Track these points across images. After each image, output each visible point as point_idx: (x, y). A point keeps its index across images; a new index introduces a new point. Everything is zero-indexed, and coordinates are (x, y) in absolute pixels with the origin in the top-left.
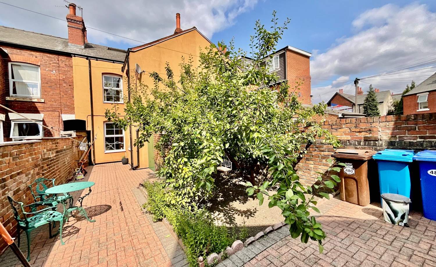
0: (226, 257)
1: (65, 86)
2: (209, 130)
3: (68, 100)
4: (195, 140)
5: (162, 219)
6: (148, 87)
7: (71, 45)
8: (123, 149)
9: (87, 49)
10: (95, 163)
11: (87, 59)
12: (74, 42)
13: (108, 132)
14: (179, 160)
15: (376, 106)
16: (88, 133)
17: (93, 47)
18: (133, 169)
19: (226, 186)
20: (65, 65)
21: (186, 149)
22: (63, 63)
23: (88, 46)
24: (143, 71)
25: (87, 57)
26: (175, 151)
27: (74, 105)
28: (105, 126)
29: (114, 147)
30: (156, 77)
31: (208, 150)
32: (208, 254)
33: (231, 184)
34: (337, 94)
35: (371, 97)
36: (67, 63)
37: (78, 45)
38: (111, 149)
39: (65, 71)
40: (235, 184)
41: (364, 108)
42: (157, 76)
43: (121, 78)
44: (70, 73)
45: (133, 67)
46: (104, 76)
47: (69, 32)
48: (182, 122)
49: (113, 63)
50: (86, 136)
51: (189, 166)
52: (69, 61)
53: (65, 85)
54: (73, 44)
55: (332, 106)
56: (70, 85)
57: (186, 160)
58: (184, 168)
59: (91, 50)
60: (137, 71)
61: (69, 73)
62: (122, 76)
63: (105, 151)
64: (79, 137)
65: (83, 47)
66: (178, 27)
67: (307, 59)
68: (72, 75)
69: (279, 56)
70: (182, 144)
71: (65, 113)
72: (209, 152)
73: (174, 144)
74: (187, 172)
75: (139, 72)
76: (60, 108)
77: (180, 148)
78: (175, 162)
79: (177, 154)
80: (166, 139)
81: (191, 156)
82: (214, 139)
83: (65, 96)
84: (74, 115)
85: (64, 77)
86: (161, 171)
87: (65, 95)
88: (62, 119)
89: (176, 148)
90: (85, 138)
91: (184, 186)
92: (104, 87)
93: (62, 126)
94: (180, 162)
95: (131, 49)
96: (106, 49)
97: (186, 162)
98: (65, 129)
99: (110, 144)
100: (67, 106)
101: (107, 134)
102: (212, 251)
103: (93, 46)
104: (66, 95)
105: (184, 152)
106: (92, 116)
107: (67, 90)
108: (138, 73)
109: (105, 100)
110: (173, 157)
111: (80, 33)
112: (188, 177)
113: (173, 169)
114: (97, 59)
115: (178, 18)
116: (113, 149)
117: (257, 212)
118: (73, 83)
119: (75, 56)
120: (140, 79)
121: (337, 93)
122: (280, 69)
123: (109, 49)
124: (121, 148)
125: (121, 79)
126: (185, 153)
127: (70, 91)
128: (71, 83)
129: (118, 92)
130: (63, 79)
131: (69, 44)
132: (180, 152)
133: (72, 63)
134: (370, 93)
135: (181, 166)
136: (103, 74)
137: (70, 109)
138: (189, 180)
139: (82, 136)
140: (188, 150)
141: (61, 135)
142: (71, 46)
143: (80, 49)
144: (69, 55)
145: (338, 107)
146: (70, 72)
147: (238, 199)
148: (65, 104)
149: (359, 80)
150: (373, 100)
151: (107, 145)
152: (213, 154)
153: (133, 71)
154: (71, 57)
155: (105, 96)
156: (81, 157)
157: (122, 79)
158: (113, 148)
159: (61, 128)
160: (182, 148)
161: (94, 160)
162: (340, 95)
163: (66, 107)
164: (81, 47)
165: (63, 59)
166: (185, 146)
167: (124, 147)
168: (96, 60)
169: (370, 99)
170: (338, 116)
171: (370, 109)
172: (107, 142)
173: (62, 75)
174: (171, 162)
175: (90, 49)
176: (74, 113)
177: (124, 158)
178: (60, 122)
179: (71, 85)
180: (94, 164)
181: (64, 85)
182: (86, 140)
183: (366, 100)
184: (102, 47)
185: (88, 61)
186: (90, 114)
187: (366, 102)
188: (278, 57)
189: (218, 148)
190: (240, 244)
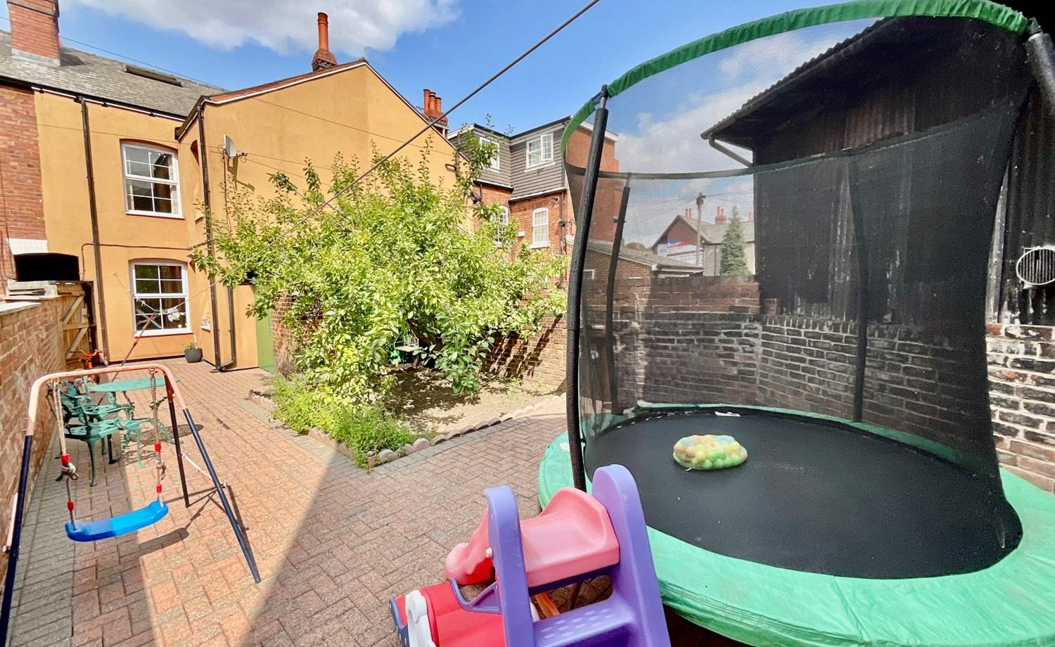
0: (403, 455)
1: (14, 168)
2: (384, 292)
3: (26, 202)
4: (362, 306)
5: (308, 431)
6: (253, 189)
7: (22, 55)
8: (184, 326)
9: (70, 69)
10: (108, 360)
11: (77, 100)
12: (33, 48)
13: (142, 287)
14: (337, 338)
15: (740, 249)
16: (87, 287)
17: (82, 63)
18: (221, 370)
19: (422, 391)
20: (15, 111)
21: (348, 320)
22: (8, 105)
23: (69, 60)
24: (243, 154)
25: (78, 97)
26: (330, 324)
27: (42, 215)
28: (134, 271)
29: (160, 323)
30: (282, 181)
31: (380, 318)
32: (380, 449)
33: (431, 387)
34: (678, 220)
35: (734, 231)
36: (19, 108)
37: (43, 57)
38: (151, 327)
39: (13, 126)
40: (438, 388)
41: (723, 251)
42: (286, 181)
43: (173, 154)
44: (28, 133)
45: (214, 140)
46: (124, 146)
47: (14, 19)
48: (341, 278)
49: (151, 115)
50: (81, 295)
51: (354, 347)
52: (25, 102)
53: (16, 164)
54: (27, 53)
55: (669, 244)
56: (29, 166)
57: (349, 337)
58: (346, 349)
59: (80, 71)
60: (226, 152)
61: (25, 133)
62: (176, 151)
63: (134, 333)
64: (64, 296)
65: (57, 62)
66: (324, 47)
67: (610, 146)
68: (33, 138)
69: (552, 135)
70: (342, 312)
71: (20, 235)
72: (381, 321)
73: (329, 313)
74: (351, 355)
75: (233, 154)
76: (3, 224)
77: (339, 318)
78: (330, 340)
79: (334, 329)
80: (307, 305)
81: (357, 332)
82: (389, 305)
83: (16, 191)
84: (46, 241)
85: (13, 143)
86: (307, 356)
87: (15, 188)
88: (10, 252)
89: (331, 318)
90: (81, 299)
91: (345, 379)
92: (127, 175)
93: (10, 269)
94: (338, 341)
95: (208, 97)
96: (120, 70)
97: (347, 341)
98: (22, 277)
99: (149, 316)
100: (20, 217)
101: (138, 291)
102: (386, 447)
103: (82, 59)
104: (20, 189)
105: (344, 325)
106: (97, 245)
107: (22, 177)
108: (229, 157)
109: (130, 208)
110: (328, 332)
111: (48, 25)
112: (352, 364)
113: (326, 350)
114: (105, 102)
115: (323, 26)
116: (157, 328)
117: (463, 419)
118: (39, 159)
119: (42, 92)
120: (234, 170)
121: (678, 216)
122: (554, 163)
123: (130, 70)
124: (180, 326)
125: (174, 159)
126: (347, 328)
127: (30, 181)
128: (33, 159)
129: (166, 190)
130: (10, 147)
131: (15, 51)
132: (338, 324)
133: (34, 108)
134: (733, 222)
135: (340, 347)
136: (122, 141)
137: (33, 226)
138: (353, 368)
139: (70, 293)
140: (351, 322)
141: (11, 291)
142: (21, 58)
143: (50, 67)
144: (25, 87)
145: (679, 245)
146: (28, 131)
147: (439, 406)
148: (15, 213)
149: (704, 197)
150: (738, 236)
151: (139, 318)
152: (387, 324)
153: (216, 150)
154: (32, 92)
155: (129, 197)
156: (72, 345)
157: (177, 158)
158: (156, 324)
159: (7, 274)
160: (342, 319)
161: (106, 354)
162: (683, 222)
163: (20, 221)
164: (50, 61)
165: (8, 97)
166: (346, 315)
167: (188, 323)
168: (103, 105)
169: (733, 235)
170: (651, 267)
171: (732, 254)
172: (140, 311)
173: (7, 138)
174: (324, 341)
175: (76, 68)
176: (44, 237)
177: (192, 348)
178: (5, 258)
179: (33, 163)
180: (106, 363)
181: (12, 164)
182: (83, 304)
183: (726, 236)
184: (108, 63)
185: (79, 106)
186: (91, 240)
187: (726, 240)
188: (550, 137)
189: (394, 316)
190: (423, 442)
